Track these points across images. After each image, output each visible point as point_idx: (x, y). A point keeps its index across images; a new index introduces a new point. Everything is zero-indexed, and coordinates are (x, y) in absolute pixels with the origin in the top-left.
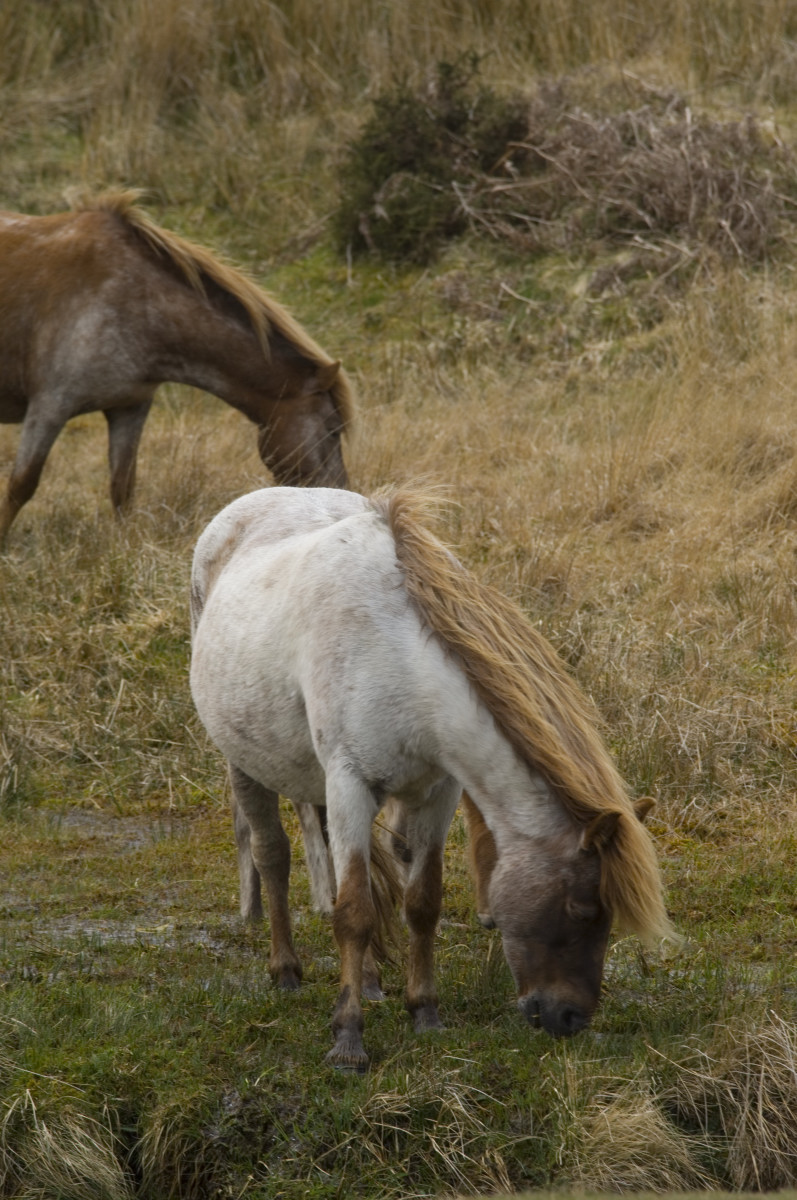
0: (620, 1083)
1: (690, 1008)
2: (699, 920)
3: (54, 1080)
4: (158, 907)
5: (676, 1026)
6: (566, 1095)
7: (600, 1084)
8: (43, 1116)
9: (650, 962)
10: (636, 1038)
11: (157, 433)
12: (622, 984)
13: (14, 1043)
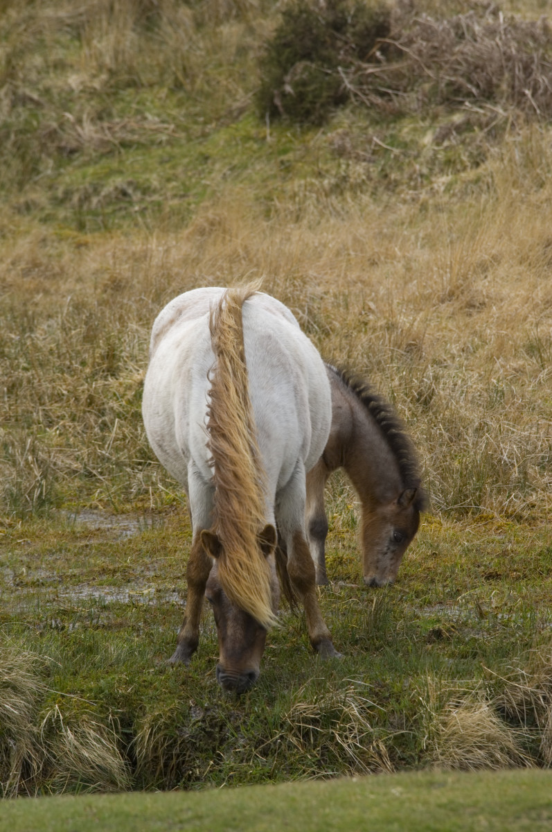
0: (465, 693)
1: (513, 640)
2: (518, 578)
3: (75, 698)
4: (144, 577)
5: (503, 652)
6: (428, 702)
7: (451, 694)
8: (68, 723)
9: (485, 608)
10: (476, 662)
11: (137, 247)
12: (465, 624)
13: (47, 673)
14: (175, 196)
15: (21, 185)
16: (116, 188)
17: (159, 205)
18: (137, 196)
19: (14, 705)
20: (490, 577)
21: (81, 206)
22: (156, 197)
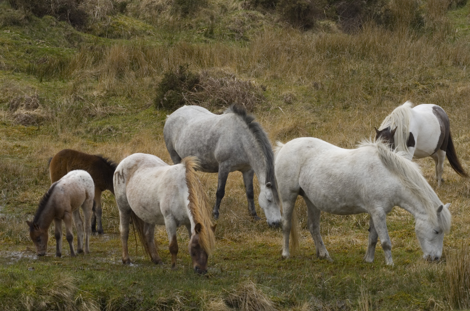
0: (216, 296)
1: (232, 280)
2: (234, 260)
3: (87, 292)
4: (111, 254)
5: (228, 284)
6: (203, 299)
7: (211, 296)
8: (84, 300)
9: (223, 269)
10: (219, 286)
11: (113, 147)
12: (216, 274)
13: (78, 284)
14: (126, 132)
15: (76, 126)
16: (107, 128)
17: (121, 134)
18: (114, 131)
19: (67, 293)
20: (225, 259)
21: (95, 134)
22: (120, 132)
